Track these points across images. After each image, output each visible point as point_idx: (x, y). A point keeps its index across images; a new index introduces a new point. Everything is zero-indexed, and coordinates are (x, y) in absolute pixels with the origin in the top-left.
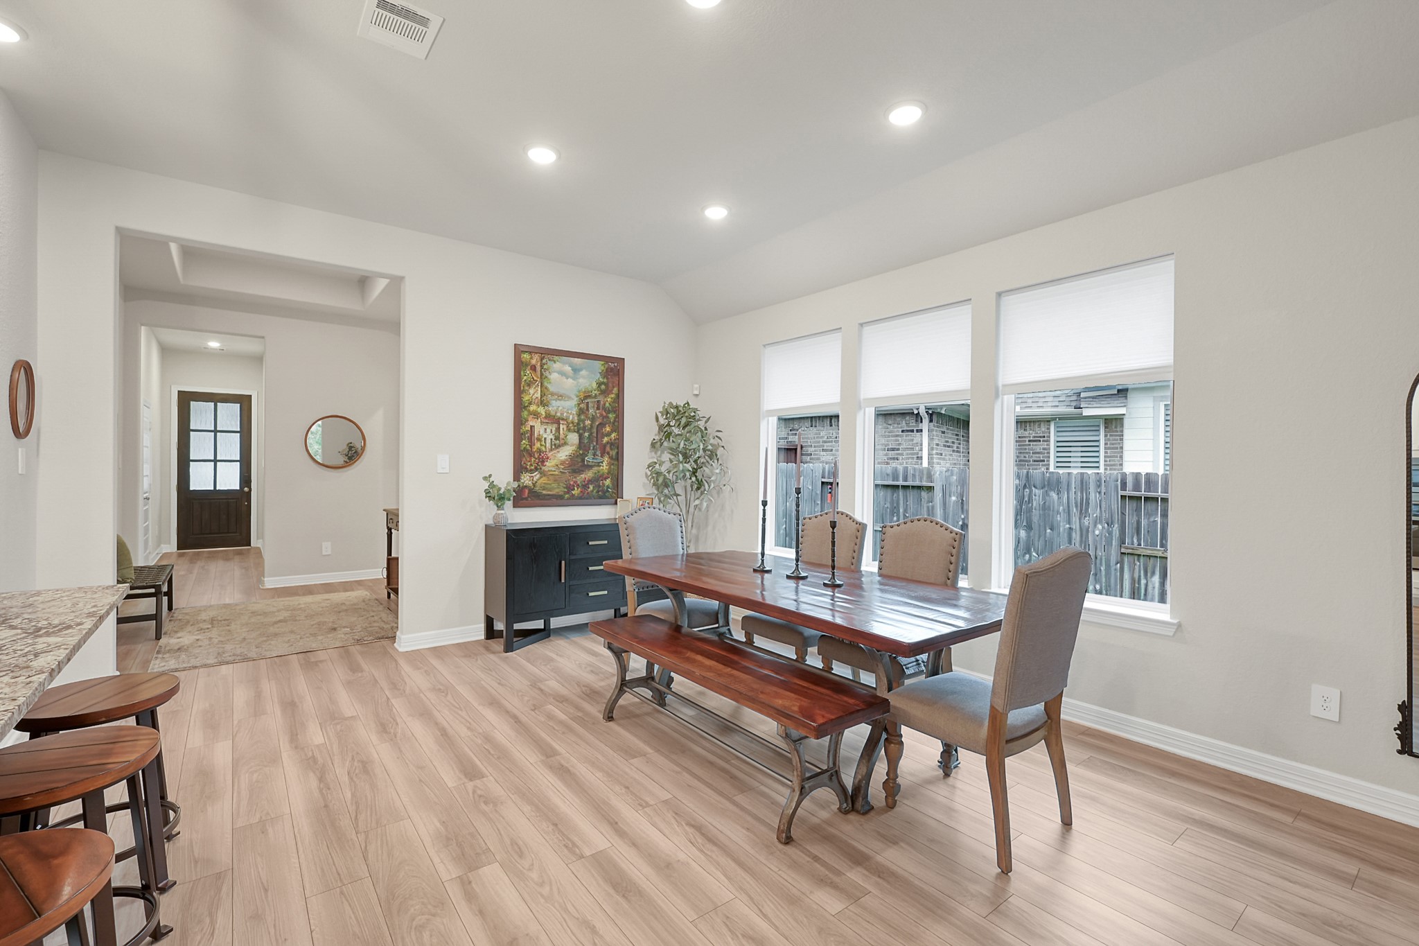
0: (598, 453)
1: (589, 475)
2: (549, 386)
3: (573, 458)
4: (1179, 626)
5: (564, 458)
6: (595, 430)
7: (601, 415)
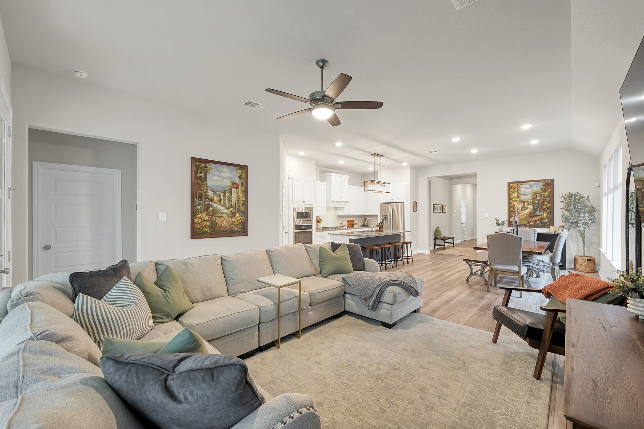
0: (542, 211)
1: (538, 218)
2: (520, 192)
3: (530, 213)
5: (526, 213)
6: (540, 204)
7: (543, 199)
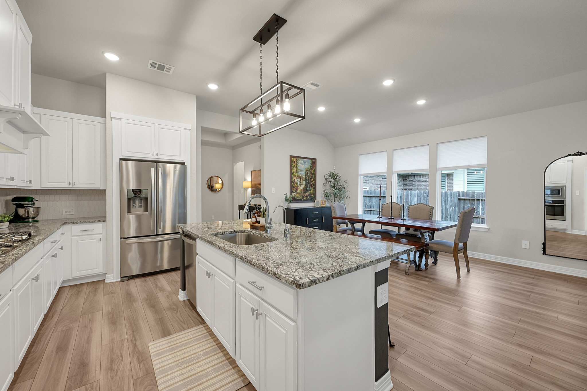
0: (310, 187)
1: (308, 193)
2: (298, 167)
3: (304, 188)
4: (489, 229)
5: (302, 188)
6: (309, 180)
7: (311, 176)
